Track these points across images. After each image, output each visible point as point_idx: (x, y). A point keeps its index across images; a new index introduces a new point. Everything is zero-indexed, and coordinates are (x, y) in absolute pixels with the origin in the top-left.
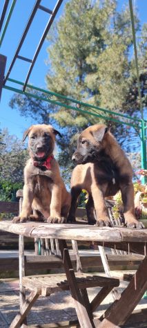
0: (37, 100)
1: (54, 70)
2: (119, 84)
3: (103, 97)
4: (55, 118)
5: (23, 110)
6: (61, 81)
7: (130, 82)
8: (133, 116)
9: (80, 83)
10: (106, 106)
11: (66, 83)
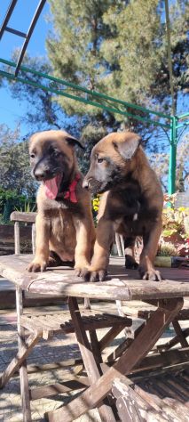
0: (34, 76)
1: (57, 31)
2: (147, 56)
3: (124, 74)
4: (59, 102)
5: (16, 90)
6: (67, 48)
7: (162, 54)
8: (163, 103)
9: (94, 53)
10: (128, 87)
11: (74, 52)
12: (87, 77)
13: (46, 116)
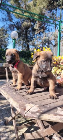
10: (39, 7)
12: (23, 3)
13: (9, 19)
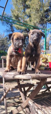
0: (8, 19)
1: (14, 7)
2: (38, 13)
3: (32, 18)
4: (15, 26)
5: (3, 23)
7: (42, 13)
8: (43, 26)
9: (24, 13)
11: (18, 12)
12: (22, 19)
13: (11, 30)
